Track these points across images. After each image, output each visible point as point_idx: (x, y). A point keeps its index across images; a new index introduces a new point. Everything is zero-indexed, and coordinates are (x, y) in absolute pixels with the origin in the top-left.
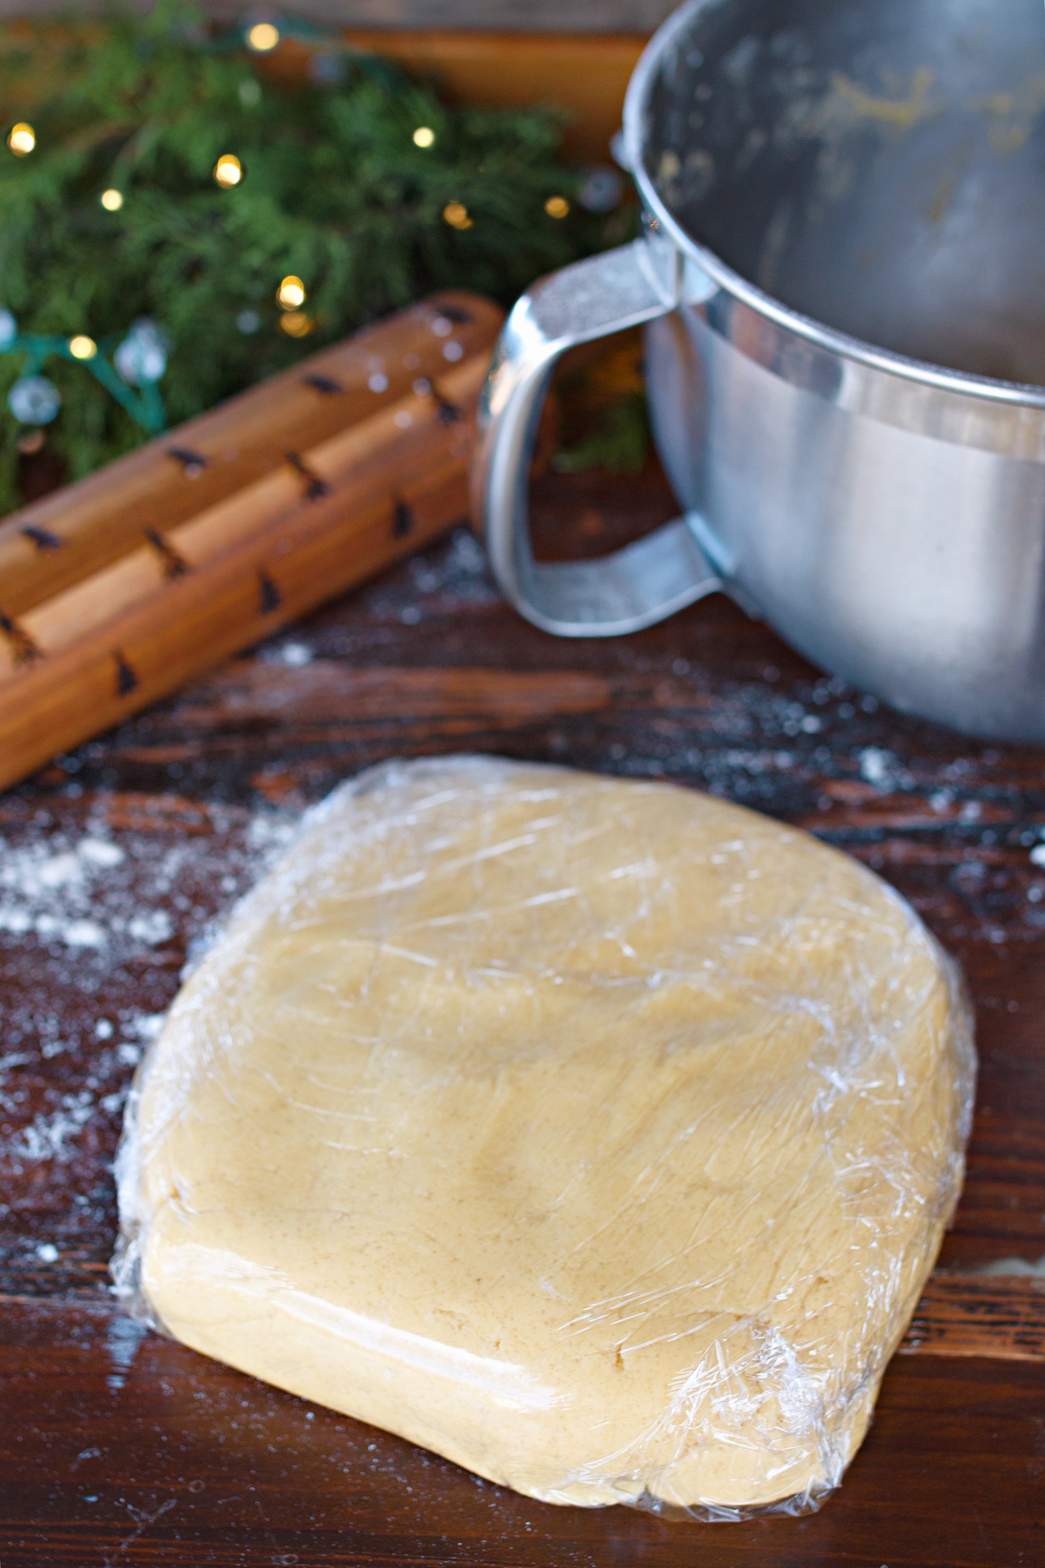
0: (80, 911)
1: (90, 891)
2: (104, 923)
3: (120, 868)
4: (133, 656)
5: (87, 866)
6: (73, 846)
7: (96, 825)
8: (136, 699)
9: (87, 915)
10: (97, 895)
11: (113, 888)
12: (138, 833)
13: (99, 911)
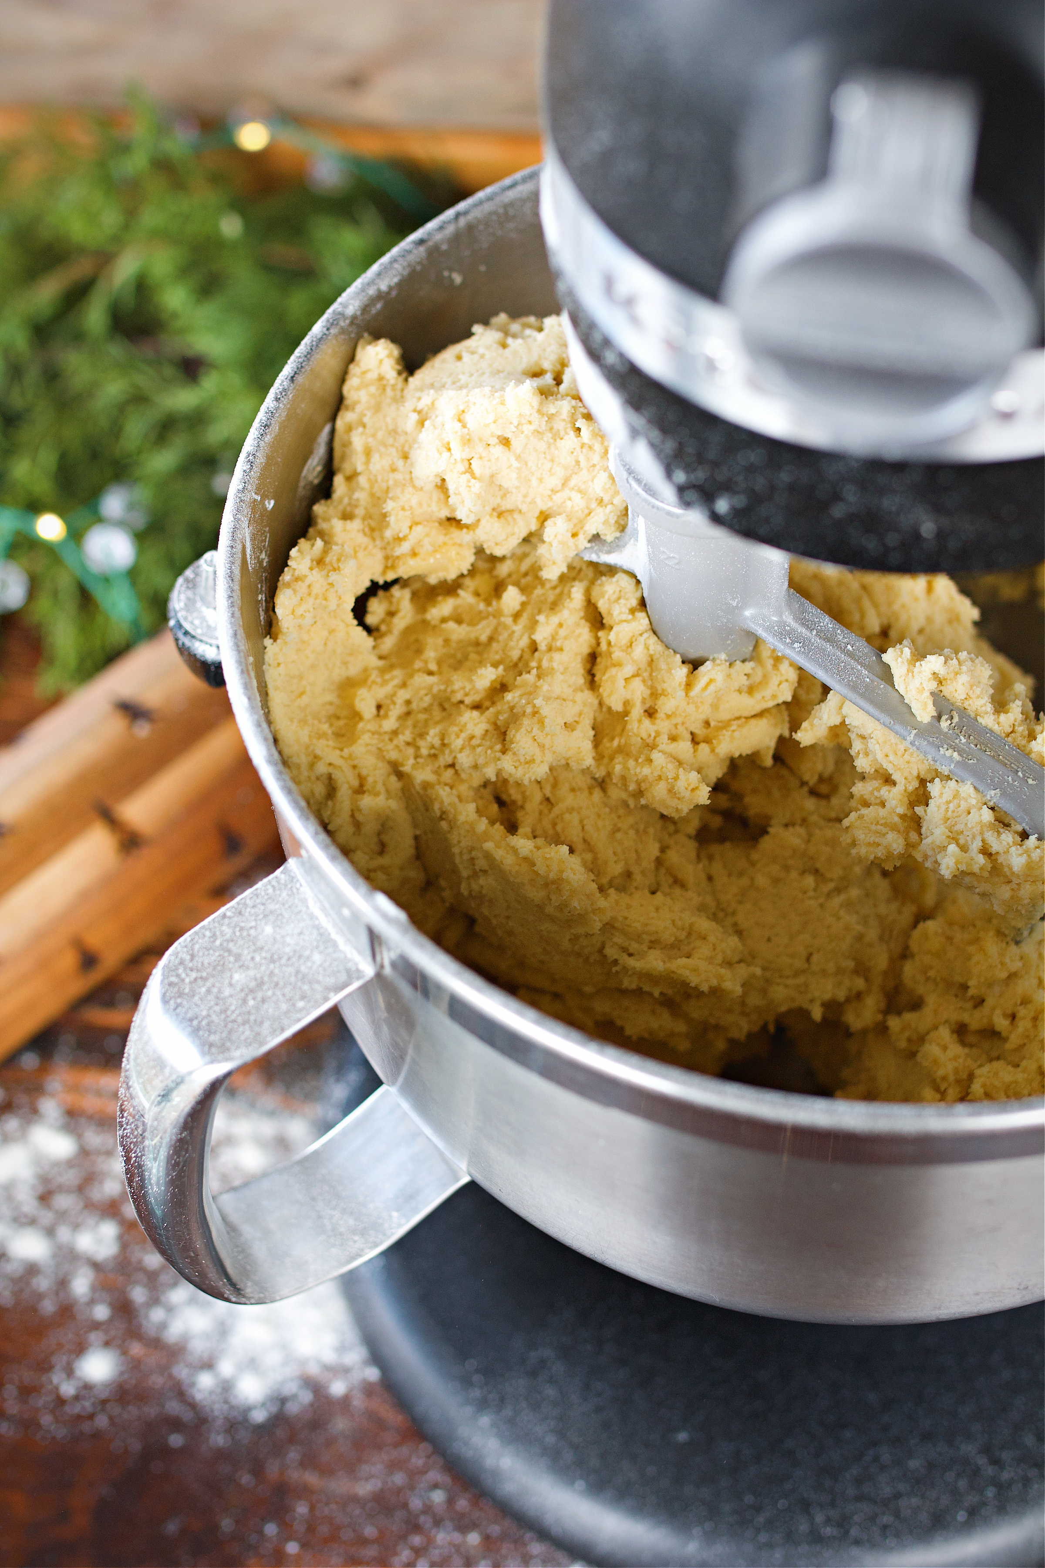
0: (26, 1216)
1: (41, 1190)
2: (50, 1232)
3: (70, 1163)
4: (95, 940)
5: (38, 1159)
6: (22, 1136)
7: (50, 1107)
8: (97, 976)
9: (32, 1222)
10: (45, 1198)
11: (61, 1189)
12: (90, 1118)
13: (46, 1217)
